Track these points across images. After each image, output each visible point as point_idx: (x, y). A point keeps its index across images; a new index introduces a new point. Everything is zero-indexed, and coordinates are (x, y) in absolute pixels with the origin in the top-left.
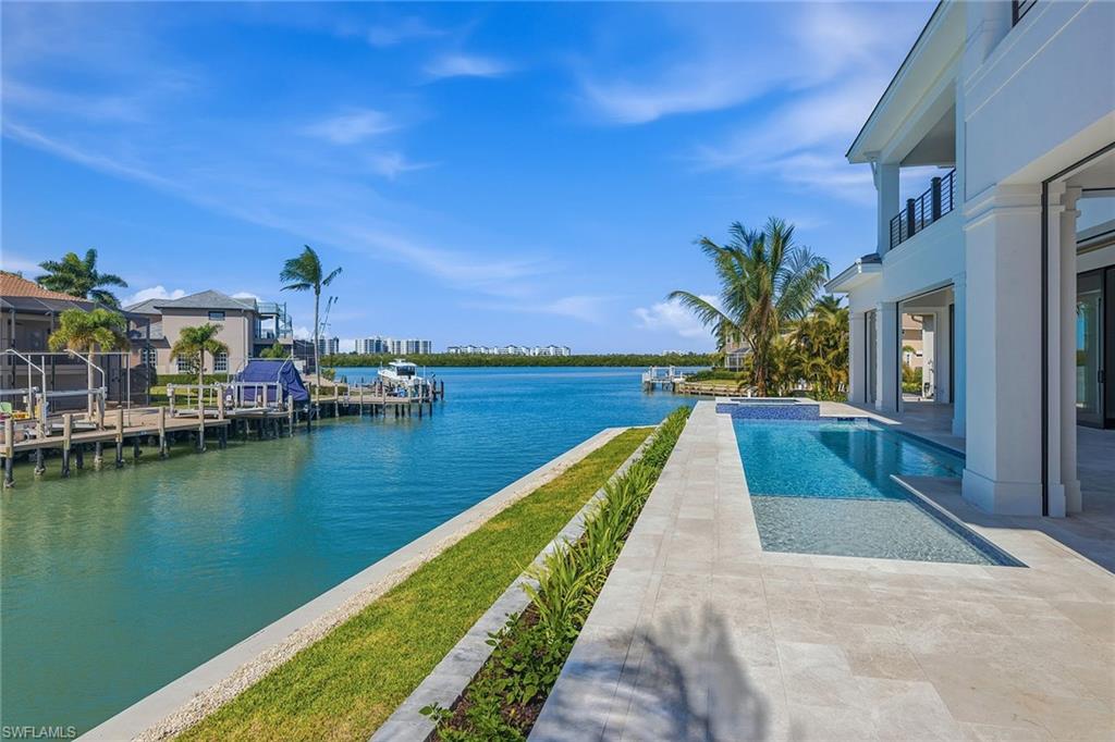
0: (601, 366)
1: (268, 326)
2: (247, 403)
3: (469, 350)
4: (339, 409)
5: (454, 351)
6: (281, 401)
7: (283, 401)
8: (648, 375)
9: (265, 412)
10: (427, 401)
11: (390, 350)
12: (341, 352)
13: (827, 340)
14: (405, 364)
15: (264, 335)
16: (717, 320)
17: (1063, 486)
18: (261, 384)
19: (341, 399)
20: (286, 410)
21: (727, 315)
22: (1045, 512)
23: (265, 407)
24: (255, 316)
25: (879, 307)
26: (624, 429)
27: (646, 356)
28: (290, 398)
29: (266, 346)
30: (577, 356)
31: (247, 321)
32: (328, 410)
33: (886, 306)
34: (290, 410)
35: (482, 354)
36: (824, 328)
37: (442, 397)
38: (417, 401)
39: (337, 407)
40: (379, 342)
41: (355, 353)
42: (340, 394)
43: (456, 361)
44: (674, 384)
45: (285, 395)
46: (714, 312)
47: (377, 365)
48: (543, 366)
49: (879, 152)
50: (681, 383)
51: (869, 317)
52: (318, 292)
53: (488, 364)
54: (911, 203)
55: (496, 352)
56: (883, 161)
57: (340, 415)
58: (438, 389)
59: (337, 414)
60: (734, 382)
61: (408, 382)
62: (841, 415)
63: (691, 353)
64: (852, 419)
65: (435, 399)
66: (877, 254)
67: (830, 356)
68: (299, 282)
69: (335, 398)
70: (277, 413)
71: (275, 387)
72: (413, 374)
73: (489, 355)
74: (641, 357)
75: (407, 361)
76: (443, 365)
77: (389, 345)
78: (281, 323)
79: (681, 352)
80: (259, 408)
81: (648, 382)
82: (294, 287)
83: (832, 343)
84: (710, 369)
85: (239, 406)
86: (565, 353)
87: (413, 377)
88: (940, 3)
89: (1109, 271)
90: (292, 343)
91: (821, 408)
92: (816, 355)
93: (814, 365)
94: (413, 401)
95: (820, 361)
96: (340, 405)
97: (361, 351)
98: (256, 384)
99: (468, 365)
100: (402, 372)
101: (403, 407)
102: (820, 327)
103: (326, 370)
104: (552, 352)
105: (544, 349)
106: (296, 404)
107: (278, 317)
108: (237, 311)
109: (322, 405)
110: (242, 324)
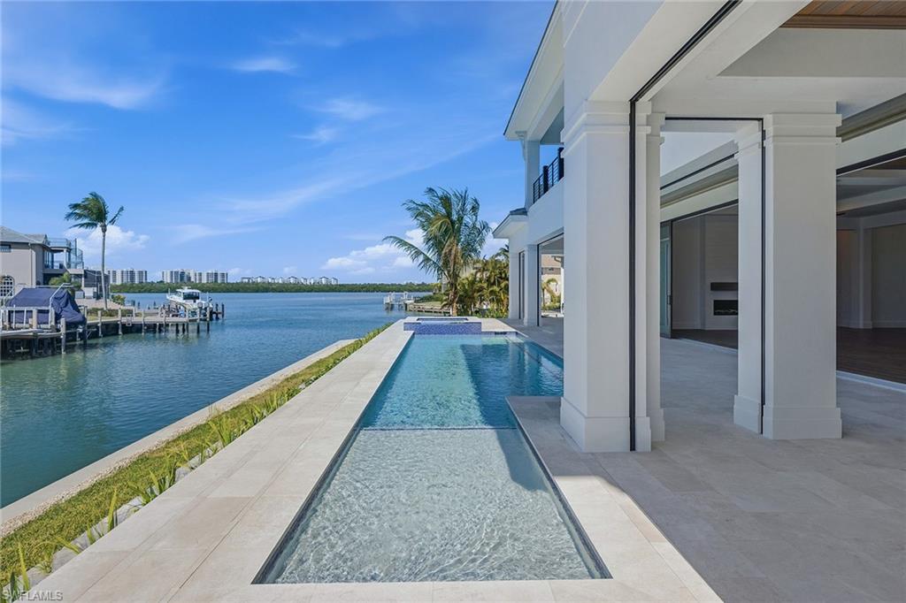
0: (360, 291)
1: (60, 258)
2: (18, 325)
3: (259, 280)
4: (122, 328)
5: (247, 280)
6: (53, 323)
7: (56, 323)
8: (389, 298)
9: (35, 333)
10: (205, 320)
11: (193, 280)
12: (148, 281)
13: (501, 273)
14: (191, 291)
15: (56, 265)
16: (421, 258)
17: (648, 418)
18: (31, 308)
19: (124, 320)
20: (58, 330)
21: (430, 255)
22: (633, 448)
23: (34, 329)
24: (44, 249)
25: (526, 249)
26: (353, 341)
27: (392, 285)
28: (63, 321)
29: (57, 275)
30: (342, 285)
31: (34, 253)
32: (111, 330)
33: (530, 246)
34: (63, 331)
35: (269, 283)
36: (498, 265)
37: (223, 316)
38: (195, 320)
39: (120, 326)
40: (183, 273)
41: (161, 282)
42: (123, 316)
43: (248, 288)
44: (406, 305)
45: (58, 317)
46: (418, 253)
47: (167, 292)
48: (316, 291)
49: (525, 132)
50: (411, 304)
51: (521, 256)
52: (104, 231)
53: (274, 290)
54: (546, 169)
55: (280, 282)
56: (528, 138)
57: (123, 333)
58: (220, 310)
59: (120, 333)
60: (439, 302)
61: (191, 305)
62: (497, 330)
63: (423, 283)
64: (505, 333)
65: (211, 319)
66: (524, 209)
67: (503, 285)
68: (86, 221)
69: (118, 319)
70: (47, 334)
71: (48, 312)
72: (198, 298)
73: (274, 283)
74: (389, 285)
75: (192, 288)
76: (238, 291)
77: (192, 276)
78: (72, 256)
79: (416, 282)
80: (30, 330)
81: (388, 304)
82: (82, 225)
83: (503, 275)
84: (431, 294)
85: (11, 328)
86: (334, 283)
87: (197, 301)
88: (557, 2)
89: (674, 223)
90: (83, 273)
91: (483, 325)
92: (494, 284)
93: (492, 291)
94: (190, 321)
95: (495, 288)
96: (124, 325)
97: (168, 280)
98: (25, 309)
99: (257, 292)
100: (188, 297)
101: (184, 325)
102: (496, 265)
103: (116, 295)
104: (324, 281)
105: (318, 280)
106: (68, 325)
107: (69, 250)
108: (24, 245)
109: (106, 325)
110: (29, 256)
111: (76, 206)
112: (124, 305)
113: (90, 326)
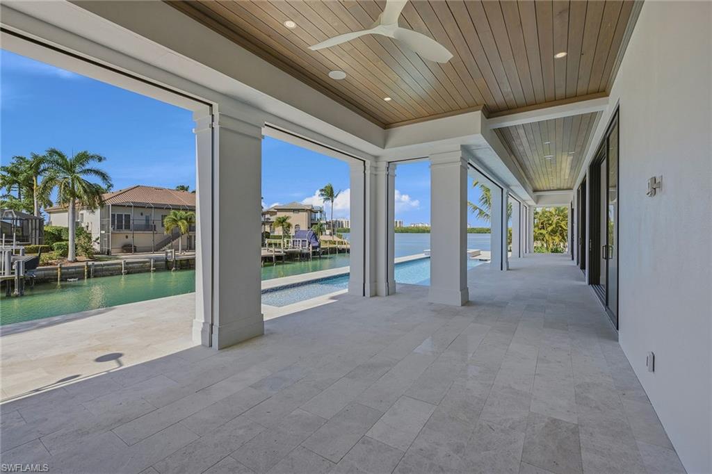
4: (338, 250)
5: (413, 226)
6: (307, 246)
7: (309, 246)
9: (301, 251)
15: (316, 219)
18: (300, 240)
19: (339, 246)
20: (309, 250)
22: (364, 295)
23: (301, 249)
24: (312, 211)
28: (311, 245)
29: (316, 224)
31: (307, 214)
32: (333, 251)
34: (311, 250)
35: (426, 227)
42: (339, 244)
43: (413, 231)
57: (338, 253)
68: (326, 197)
70: (305, 251)
71: (305, 241)
76: (407, 232)
78: (322, 215)
80: (299, 249)
82: (324, 199)
85: (290, 248)
90: (326, 223)
99: (419, 232)
106: (313, 248)
107: (321, 212)
108: (303, 210)
109: (332, 248)
110: (304, 215)
111: (322, 190)
112: (341, 238)
113: (322, 249)
